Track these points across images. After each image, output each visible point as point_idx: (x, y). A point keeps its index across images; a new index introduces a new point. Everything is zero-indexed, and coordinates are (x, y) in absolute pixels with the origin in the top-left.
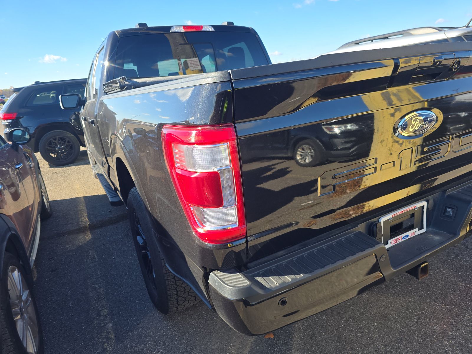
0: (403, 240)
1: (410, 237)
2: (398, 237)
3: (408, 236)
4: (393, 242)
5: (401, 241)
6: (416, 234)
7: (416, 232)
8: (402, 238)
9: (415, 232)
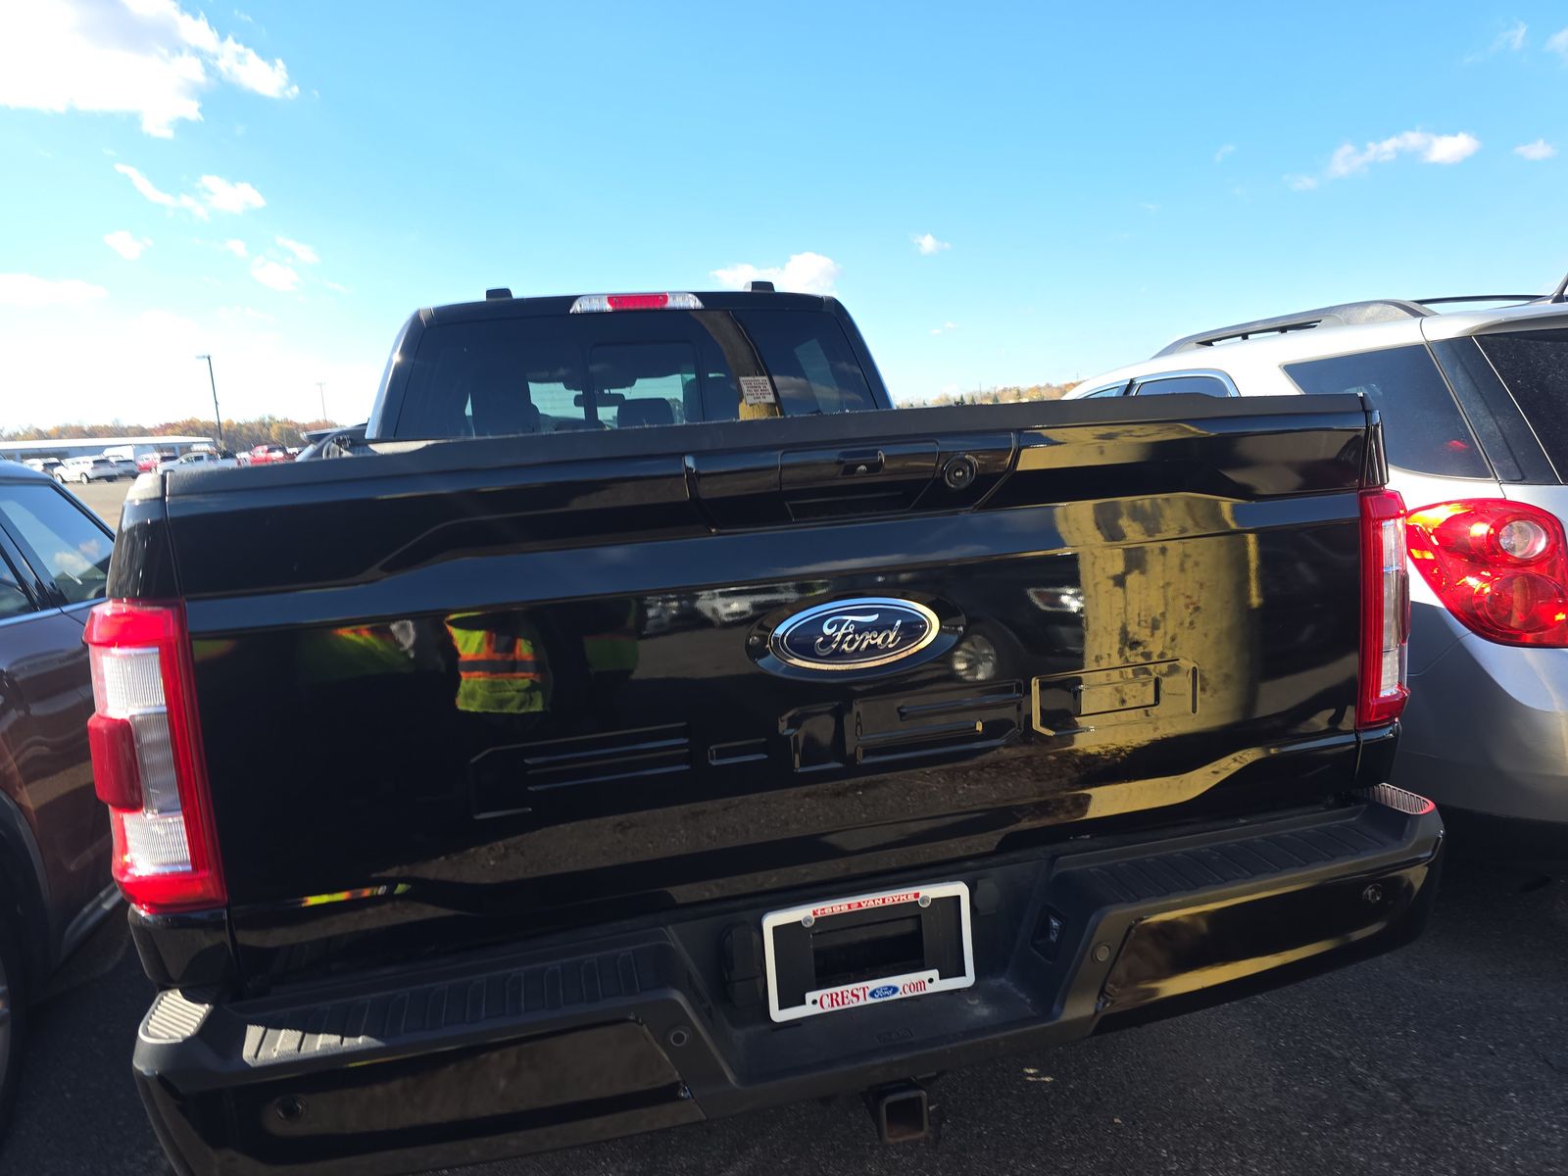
0: (870, 1001)
1: (904, 995)
2: (850, 987)
3: (895, 990)
4: (827, 1001)
5: (862, 1002)
6: (930, 989)
7: (931, 981)
8: (868, 992)
9: (929, 982)
